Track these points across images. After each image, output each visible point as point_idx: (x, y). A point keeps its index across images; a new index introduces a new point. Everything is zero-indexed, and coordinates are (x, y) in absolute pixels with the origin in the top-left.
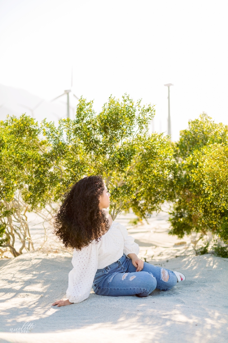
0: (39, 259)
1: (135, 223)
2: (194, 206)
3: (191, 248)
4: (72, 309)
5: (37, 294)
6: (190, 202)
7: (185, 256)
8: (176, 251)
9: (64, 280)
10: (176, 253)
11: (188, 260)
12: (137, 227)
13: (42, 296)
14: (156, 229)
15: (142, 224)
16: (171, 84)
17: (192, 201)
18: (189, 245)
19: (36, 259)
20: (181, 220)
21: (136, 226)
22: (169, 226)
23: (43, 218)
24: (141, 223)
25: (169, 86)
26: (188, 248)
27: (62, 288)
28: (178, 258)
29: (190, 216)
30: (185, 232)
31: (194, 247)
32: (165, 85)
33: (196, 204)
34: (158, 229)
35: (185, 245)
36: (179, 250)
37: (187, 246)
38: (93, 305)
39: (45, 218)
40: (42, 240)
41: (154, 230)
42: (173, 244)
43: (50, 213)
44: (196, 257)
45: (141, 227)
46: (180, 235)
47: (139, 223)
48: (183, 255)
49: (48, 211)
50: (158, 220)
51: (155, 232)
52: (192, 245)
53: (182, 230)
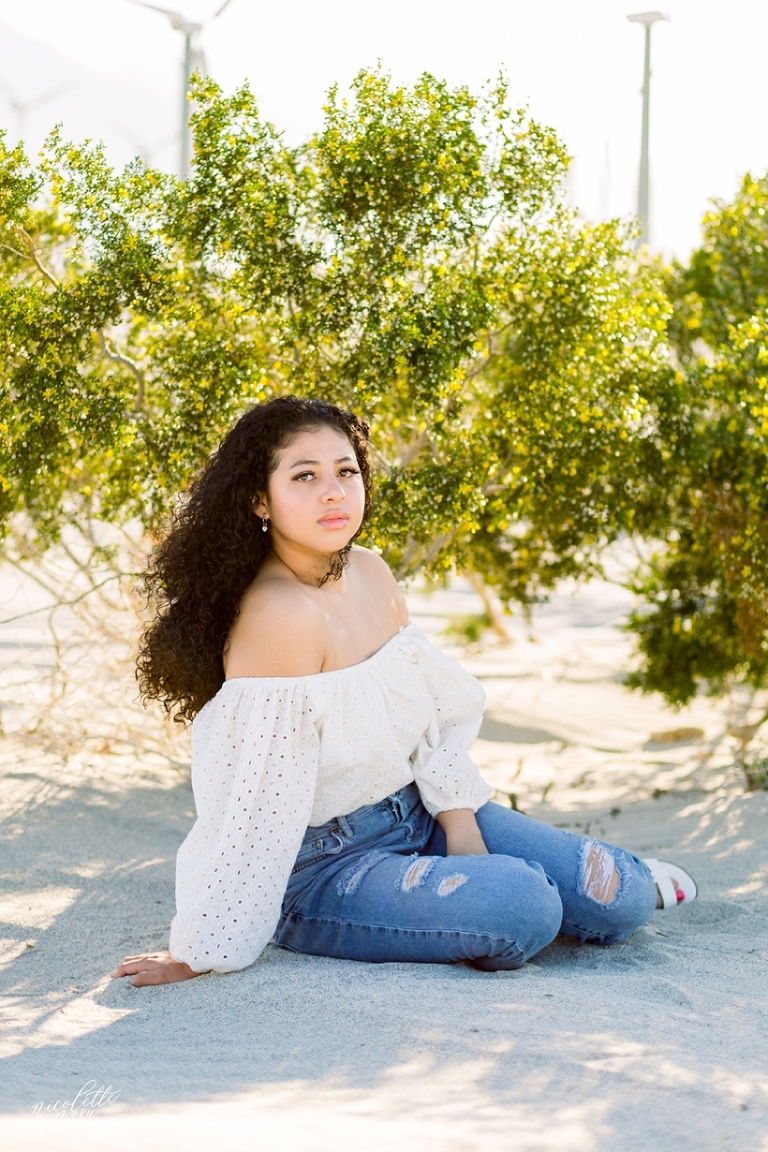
0: (25, 777)
1: (471, 633)
2: (754, 560)
3: (724, 757)
4: (168, 1013)
5: (7, 937)
6: (735, 541)
7: (698, 793)
8: (651, 769)
9: (136, 880)
10: (653, 777)
11: (710, 811)
12: (479, 652)
13: (30, 947)
14: (567, 664)
15: (505, 641)
16: (658, 16)
17: (744, 537)
18: (717, 742)
19: (10, 776)
20: (688, 625)
21: (474, 646)
22: (628, 654)
23: (54, 593)
24: (501, 633)
25: (648, 21)
26: (710, 754)
27: (125, 915)
28: (665, 801)
29: (727, 607)
30: (700, 680)
31: (740, 755)
32: (632, 18)
33: (759, 548)
34: (576, 665)
35: (698, 741)
36: (665, 766)
37: (706, 749)
38: (268, 999)
39: (60, 590)
40: (42, 694)
41: (558, 669)
42: (644, 737)
43: (84, 568)
44: (749, 795)
45: (499, 654)
46: (676, 692)
47: (488, 637)
48: (686, 786)
49: (76, 562)
50: (577, 625)
51: (561, 679)
52: (731, 742)
53: (688, 672)
